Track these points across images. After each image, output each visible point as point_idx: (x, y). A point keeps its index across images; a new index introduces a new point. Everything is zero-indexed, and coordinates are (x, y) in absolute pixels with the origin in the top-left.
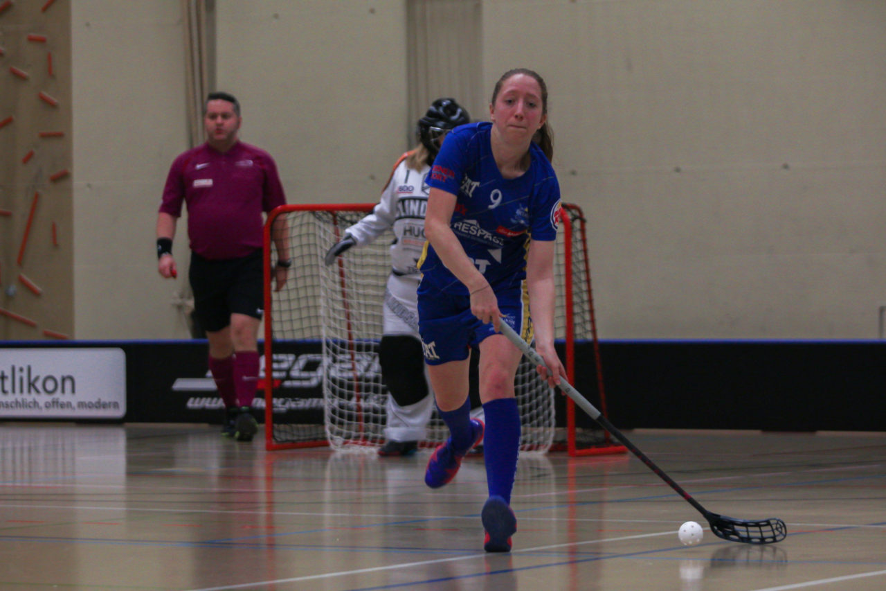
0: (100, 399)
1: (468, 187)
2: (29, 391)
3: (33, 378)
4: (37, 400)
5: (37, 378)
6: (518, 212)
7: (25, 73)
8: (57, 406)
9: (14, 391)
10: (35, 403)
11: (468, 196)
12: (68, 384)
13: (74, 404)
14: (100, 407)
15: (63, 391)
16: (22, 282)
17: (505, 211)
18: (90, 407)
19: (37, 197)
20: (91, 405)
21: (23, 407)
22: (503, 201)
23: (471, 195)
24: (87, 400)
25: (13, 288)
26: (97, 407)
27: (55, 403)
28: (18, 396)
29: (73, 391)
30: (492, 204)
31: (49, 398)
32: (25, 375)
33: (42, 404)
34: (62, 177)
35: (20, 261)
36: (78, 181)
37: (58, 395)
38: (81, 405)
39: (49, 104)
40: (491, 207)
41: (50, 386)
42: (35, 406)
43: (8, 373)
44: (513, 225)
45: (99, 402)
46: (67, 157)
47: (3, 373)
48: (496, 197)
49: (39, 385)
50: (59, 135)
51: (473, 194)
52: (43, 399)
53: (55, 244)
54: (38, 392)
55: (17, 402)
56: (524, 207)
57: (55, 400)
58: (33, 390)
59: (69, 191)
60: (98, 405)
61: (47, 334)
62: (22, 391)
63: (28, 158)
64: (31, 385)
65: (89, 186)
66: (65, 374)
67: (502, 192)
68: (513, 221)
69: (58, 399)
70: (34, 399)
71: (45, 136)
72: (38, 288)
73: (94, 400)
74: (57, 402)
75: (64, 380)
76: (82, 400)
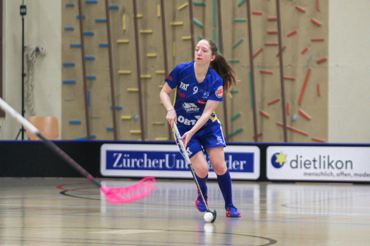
0: (366, 172)
1: (184, 87)
2: (328, 168)
3: (330, 161)
4: (332, 172)
5: (332, 162)
6: (205, 94)
7: (303, 8)
8: (343, 175)
9: (320, 167)
10: (332, 174)
11: (185, 90)
12: (349, 164)
13: (352, 174)
14: (366, 176)
15: (346, 168)
16: (301, 114)
17: (200, 94)
18: (360, 176)
19: (309, 71)
20: (361, 175)
21: (325, 175)
22: (199, 90)
23: (186, 90)
24: (359, 173)
25: (296, 116)
26: (364, 176)
27: (342, 173)
28: (322, 170)
29: (352, 168)
30: (194, 92)
31: (339, 171)
32: (326, 159)
33: (335, 174)
34: (323, 61)
35: (299, 103)
36: (331, 63)
37: (343, 169)
38: (356, 175)
39: (316, 25)
40: (194, 93)
41: (339, 165)
42: (331, 175)
43: (317, 159)
44: (203, 99)
45: (365, 174)
46: (325, 51)
47: (315, 158)
48: (196, 89)
49: (333, 165)
50: (322, 40)
51: (187, 89)
52: (336, 171)
53: (319, 95)
54: (333, 168)
55: (322, 173)
56: (207, 92)
57: (342, 172)
58: (330, 167)
59: (326, 68)
60: (365, 175)
61: (313, 139)
62: (324, 167)
63: (304, 51)
64: (329, 164)
65: (337, 66)
66: (348, 160)
67: (198, 87)
68: (203, 97)
69: (344, 171)
70: (331, 172)
71: (313, 41)
72: (309, 116)
73: (363, 173)
74: (343, 173)
75: (347, 162)
76: (356, 172)
